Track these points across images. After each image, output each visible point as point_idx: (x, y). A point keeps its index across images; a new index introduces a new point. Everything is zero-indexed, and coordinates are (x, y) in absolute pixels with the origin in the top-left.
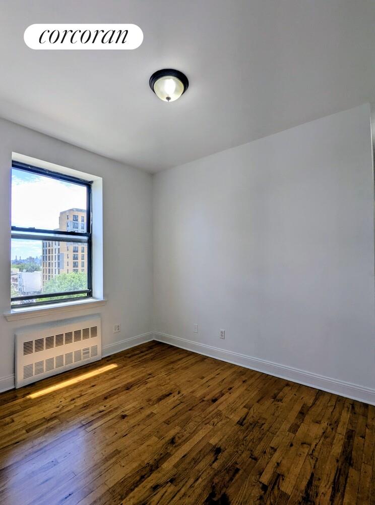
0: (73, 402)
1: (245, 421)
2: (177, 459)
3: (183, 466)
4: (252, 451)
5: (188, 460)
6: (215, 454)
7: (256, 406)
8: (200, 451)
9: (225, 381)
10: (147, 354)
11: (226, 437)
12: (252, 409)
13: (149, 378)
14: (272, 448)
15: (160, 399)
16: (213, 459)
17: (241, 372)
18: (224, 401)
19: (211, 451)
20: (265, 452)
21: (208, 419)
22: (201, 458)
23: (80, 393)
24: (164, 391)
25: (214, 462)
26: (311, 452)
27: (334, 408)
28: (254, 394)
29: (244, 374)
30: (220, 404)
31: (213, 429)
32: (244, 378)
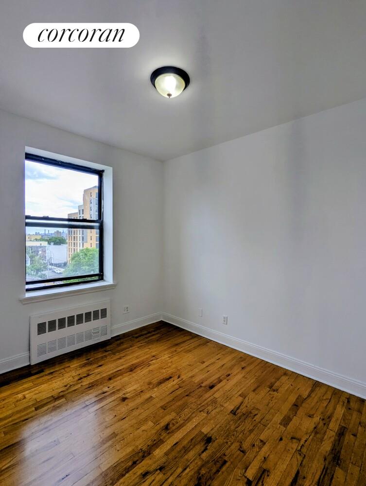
0: (80, 381)
1: (239, 411)
2: (169, 447)
3: (173, 454)
4: (241, 442)
5: (178, 448)
6: (205, 444)
7: (252, 395)
8: (192, 440)
9: (224, 367)
10: (153, 335)
11: (218, 426)
12: (247, 398)
13: (152, 360)
14: (262, 441)
15: (160, 383)
16: (203, 448)
17: (241, 358)
18: (221, 388)
19: (202, 440)
20: (254, 445)
21: (203, 406)
22: (191, 447)
23: (87, 372)
24: (165, 374)
25: (203, 452)
26: (300, 448)
27: (329, 402)
28: (251, 382)
29: (244, 360)
30: (217, 391)
31: (207, 417)
32: (243, 364)
